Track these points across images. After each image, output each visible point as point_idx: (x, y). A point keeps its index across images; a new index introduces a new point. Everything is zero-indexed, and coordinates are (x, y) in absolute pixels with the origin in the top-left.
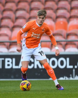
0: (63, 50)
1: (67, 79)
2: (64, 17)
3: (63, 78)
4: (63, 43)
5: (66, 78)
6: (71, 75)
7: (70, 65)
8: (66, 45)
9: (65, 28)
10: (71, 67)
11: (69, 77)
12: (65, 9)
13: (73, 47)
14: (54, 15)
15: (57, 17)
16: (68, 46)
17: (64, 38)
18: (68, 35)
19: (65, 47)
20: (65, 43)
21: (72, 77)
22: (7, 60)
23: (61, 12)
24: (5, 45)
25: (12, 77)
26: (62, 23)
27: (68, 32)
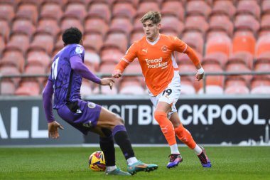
0: (246, 90)
1: (254, 144)
2: (249, 29)
3: (248, 141)
4: (248, 78)
5: (252, 143)
6: (261, 137)
7: (260, 117)
8: (253, 80)
9: (251, 50)
10: (263, 122)
11: (257, 140)
12: (250, 14)
13: (265, 85)
14: (229, 26)
15: (236, 30)
16: (256, 83)
17: (249, 68)
18: (256, 63)
19: (250, 85)
20: (251, 77)
21: (264, 141)
22: (141, 108)
23: (242, 20)
24: (138, 81)
25: (152, 140)
26: (244, 40)
27: (257, 57)
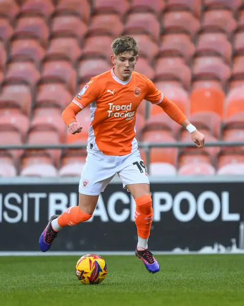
0: (211, 170)
1: (223, 250)
2: (215, 78)
3: (213, 247)
4: (211, 150)
5: (219, 250)
6: (234, 241)
7: (231, 211)
8: (221, 154)
9: (218, 108)
10: (235, 217)
11: (228, 245)
12: (217, 54)
13: (239, 162)
14: (185, 73)
15: (195, 78)
16: (226, 158)
17: (215, 136)
18: (226, 128)
19: (216, 162)
20: (218, 150)
21: (238, 246)
22: (53, 197)
23: (205, 64)
24: (48, 156)
25: (69, 246)
26: (208, 94)
27: (227, 120)
